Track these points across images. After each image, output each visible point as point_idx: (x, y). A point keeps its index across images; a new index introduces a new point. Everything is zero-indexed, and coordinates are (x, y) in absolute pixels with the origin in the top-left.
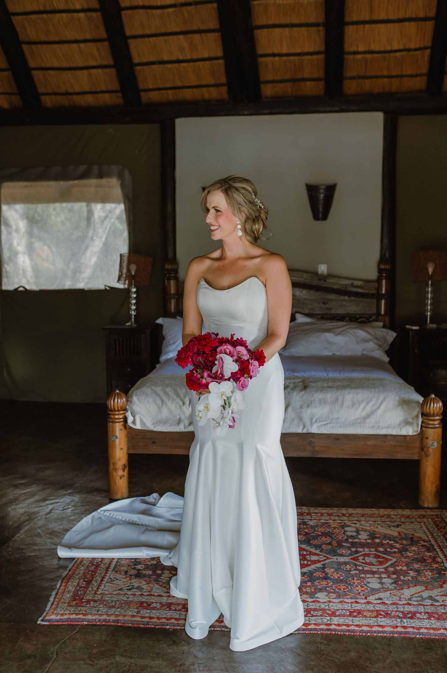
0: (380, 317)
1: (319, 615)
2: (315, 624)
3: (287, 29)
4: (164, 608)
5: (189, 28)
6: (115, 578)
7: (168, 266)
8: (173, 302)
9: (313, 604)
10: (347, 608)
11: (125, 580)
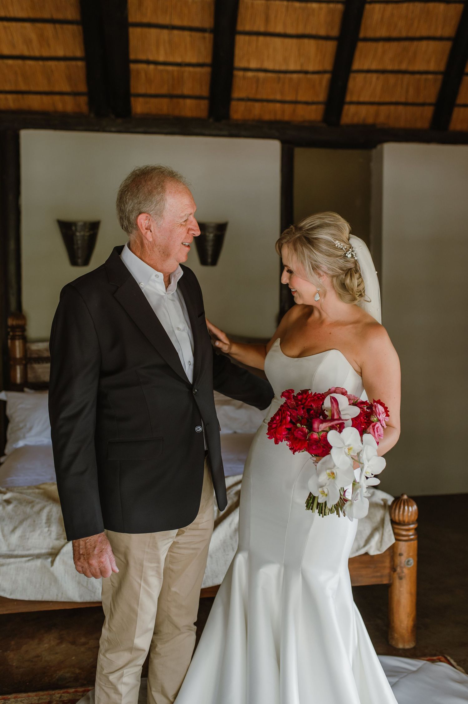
3: (165, 32)
5: (38, 15)
7: (10, 322)
8: (18, 369)
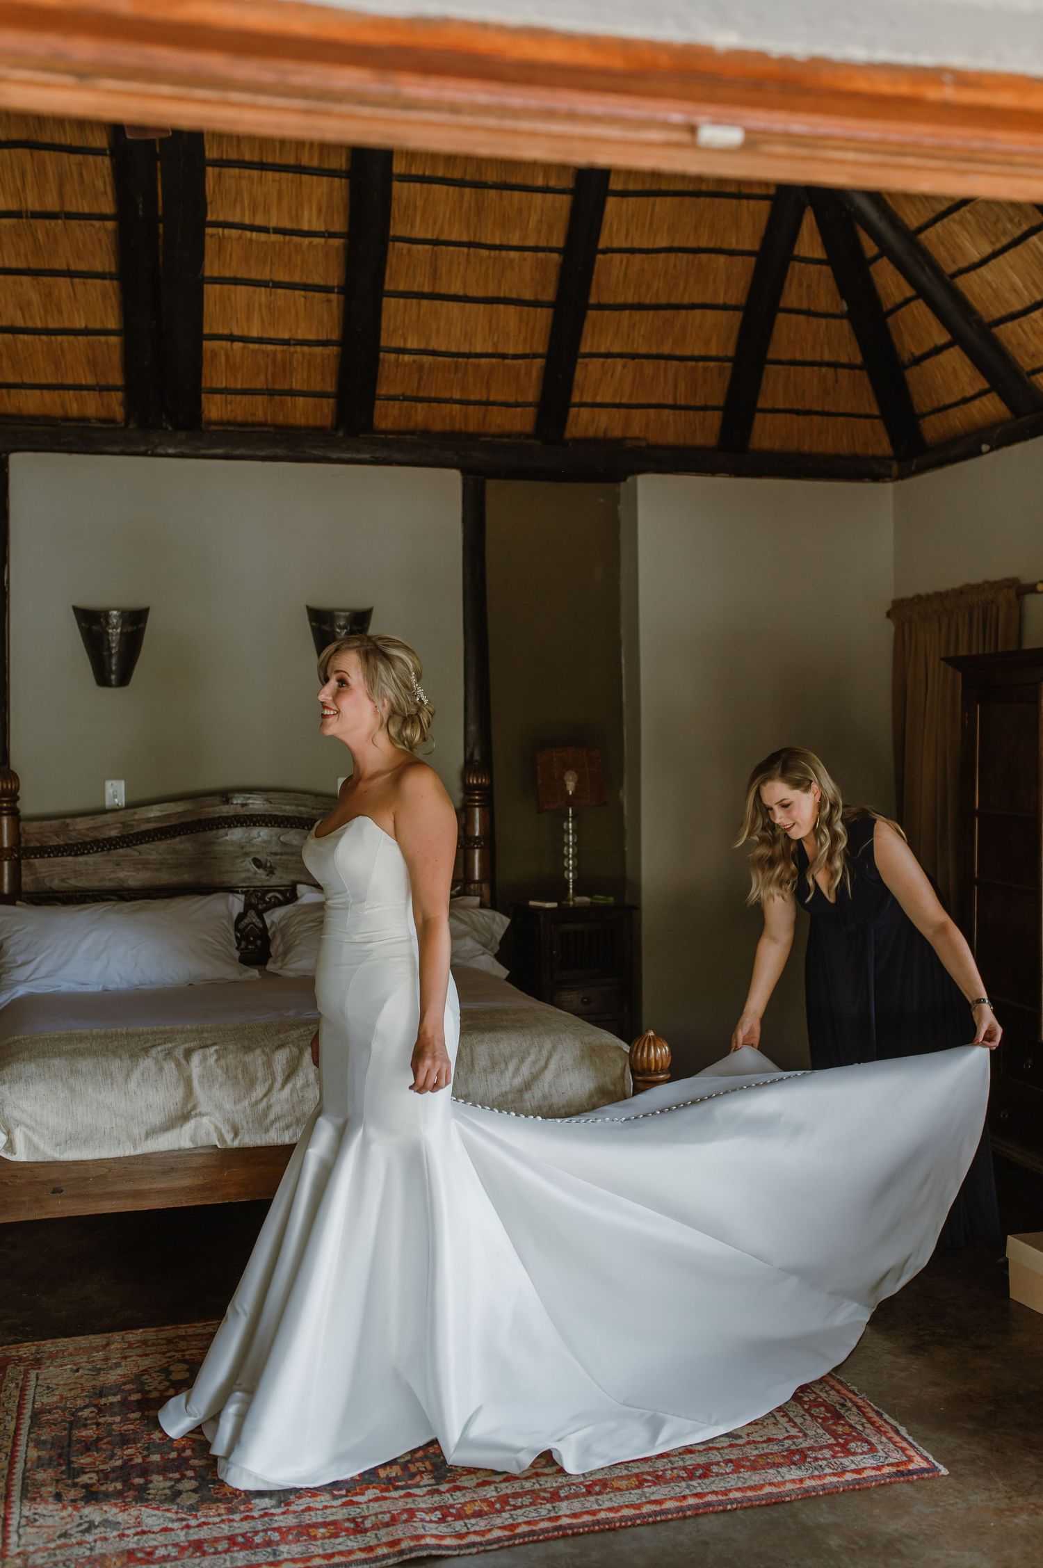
0: (472, 886)
1: (528, 1504)
2: (528, 1523)
3: (263, 292)
4: (188, 1553)
5: (44, 265)
6: (35, 1514)
8: (6, 868)
9: (507, 1484)
10: (577, 1481)
11: (64, 1513)
